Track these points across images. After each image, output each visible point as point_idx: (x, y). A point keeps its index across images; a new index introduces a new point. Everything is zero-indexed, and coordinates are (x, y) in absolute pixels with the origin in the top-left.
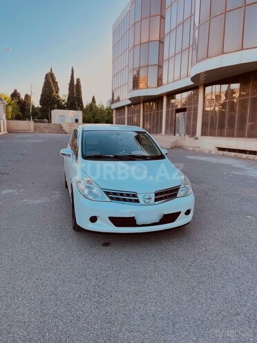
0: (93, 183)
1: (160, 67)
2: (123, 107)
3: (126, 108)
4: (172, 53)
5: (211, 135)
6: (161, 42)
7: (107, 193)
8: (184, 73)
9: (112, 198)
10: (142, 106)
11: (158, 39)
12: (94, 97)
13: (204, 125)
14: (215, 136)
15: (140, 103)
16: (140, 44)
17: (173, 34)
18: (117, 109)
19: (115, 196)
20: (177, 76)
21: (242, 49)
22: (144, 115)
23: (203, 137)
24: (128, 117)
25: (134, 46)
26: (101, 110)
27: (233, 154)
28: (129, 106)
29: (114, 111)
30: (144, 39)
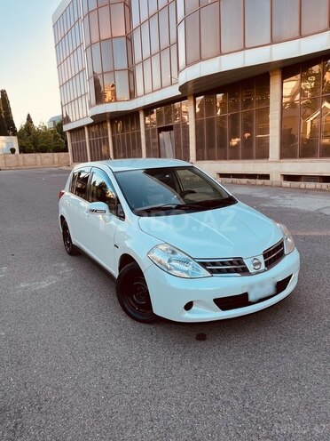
0: (177, 251)
1: (131, 72)
2: (81, 129)
3: (86, 129)
4: (146, 54)
5: (209, 159)
6: (129, 39)
7: (204, 265)
8: (166, 80)
9: (211, 271)
10: (109, 125)
11: (124, 34)
12: (29, 116)
13: (199, 146)
14: (214, 159)
15: (106, 121)
16: (100, 41)
17: (145, 28)
18: (71, 131)
19: (215, 267)
20: (157, 84)
21: (245, 48)
22: (113, 138)
23: (199, 162)
24: (90, 141)
25: (91, 44)
26: (44, 133)
27: (244, 181)
28: (89, 126)
29: (68, 135)
30: (105, 35)
